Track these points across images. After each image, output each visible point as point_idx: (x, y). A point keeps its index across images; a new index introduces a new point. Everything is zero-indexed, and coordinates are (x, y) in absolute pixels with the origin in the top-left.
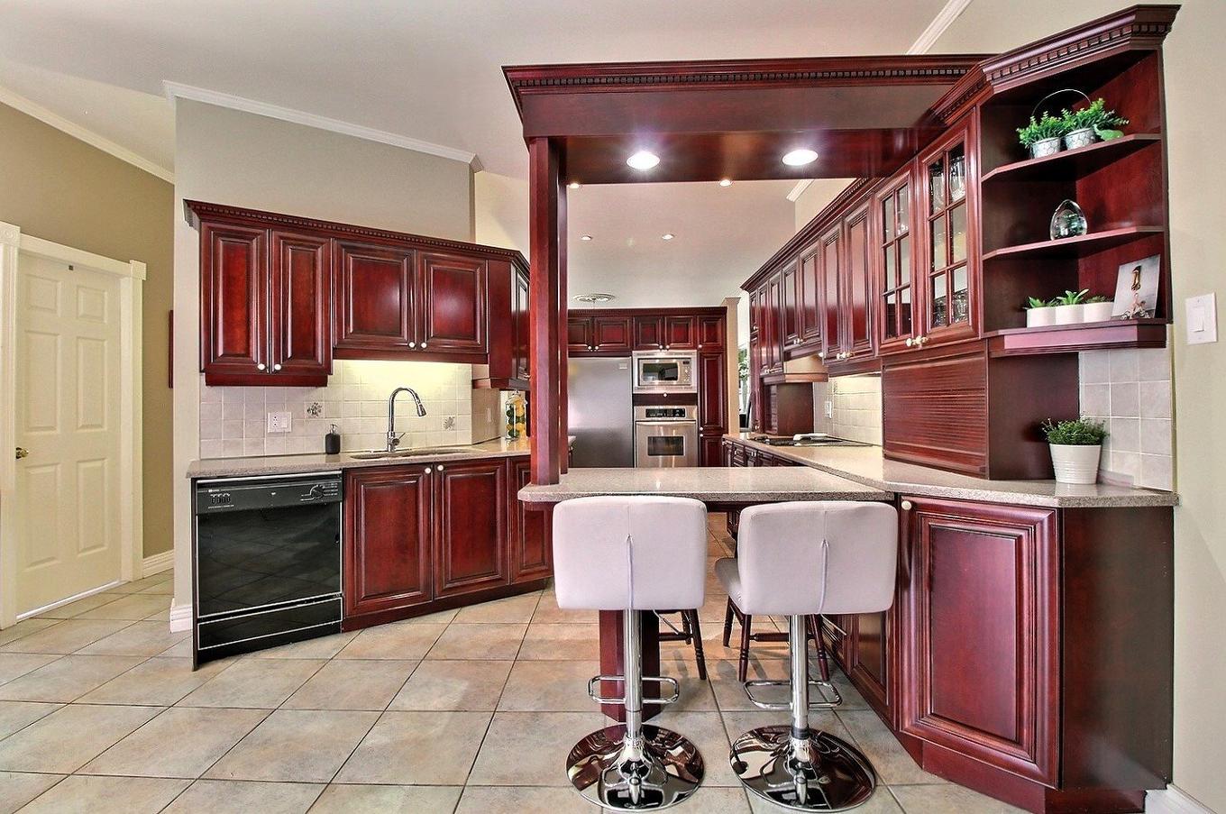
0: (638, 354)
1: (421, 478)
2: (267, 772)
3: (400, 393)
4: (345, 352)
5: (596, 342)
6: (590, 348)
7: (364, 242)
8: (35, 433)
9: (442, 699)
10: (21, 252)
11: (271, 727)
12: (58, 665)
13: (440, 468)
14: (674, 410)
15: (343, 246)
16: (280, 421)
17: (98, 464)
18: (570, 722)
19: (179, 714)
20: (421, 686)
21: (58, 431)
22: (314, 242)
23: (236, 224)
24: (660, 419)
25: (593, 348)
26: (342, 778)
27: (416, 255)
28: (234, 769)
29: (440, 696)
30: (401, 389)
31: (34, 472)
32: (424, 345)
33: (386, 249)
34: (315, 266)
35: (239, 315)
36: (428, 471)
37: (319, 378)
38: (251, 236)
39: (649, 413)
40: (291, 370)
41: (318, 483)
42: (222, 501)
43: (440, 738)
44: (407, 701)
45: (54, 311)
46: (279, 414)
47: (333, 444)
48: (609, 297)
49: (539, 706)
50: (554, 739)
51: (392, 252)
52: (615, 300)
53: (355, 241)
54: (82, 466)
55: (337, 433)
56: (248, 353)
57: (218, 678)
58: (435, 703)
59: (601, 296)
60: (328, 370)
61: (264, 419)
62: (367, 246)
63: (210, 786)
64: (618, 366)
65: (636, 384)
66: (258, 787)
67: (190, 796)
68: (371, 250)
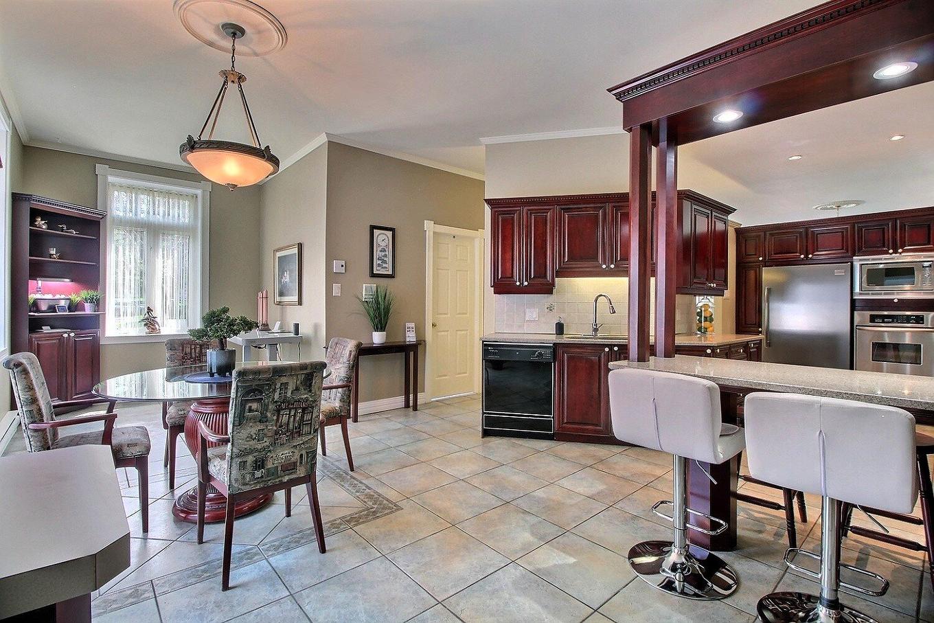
0: (860, 260)
1: (603, 354)
2: (487, 488)
3: (600, 298)
4: (563, 272)
5: (811, 251)
6: (802, 256)
7: (574, 204)
8: (441, 316)
9: (585, 489)
10: (434, 233)
11: (499, 471)
12: (438, 422)
13: (616, 349)
14: (908, 316)
15: (562, 209)
16: (532, 314)
17: (465, 332)
18: (655, 530)
19: (468, 453)
20: (579, 479)
21: (449, 315)
22: (545, 209)
23: (507, 207)
24: (890, 325)
25: (806, 256)
26: (514, 503)
27: (609, 207)
28: (476, 482)
29: (585, 487)
30: (601, 295)
31: (439, 334)
32: (612, 266)
33: (588, 206)
34: (546, 223)
35: (508, 256)
36: (607, 349)
37: (548, 289)
38: (513, 212)
39: (873, 319)
40: (533, 285)
41: (539, 350)
42: (494, 354)
43: (572, 506)
44: (565, 483)
45: (447, 258)
46: (532, 310)
47: (560, 328)
48: (858, 203)
49: (641, 514)
50: (636, 533)
51: (591, 207)
52: (865, 205)
53: (569, 205)
54: (458, 332)
55: (562, 322)
56: (512, 277)
57: (490, 444)
58: (580, 490)
59: (848, 203)
60: (553, 284)
61: (525, 314)
62: (575, 206)
63: (464, 484)
64: (833, 273)
65: (857, 289)
66: (481, 492)
67: (456, 484)
68: (579, 208)
